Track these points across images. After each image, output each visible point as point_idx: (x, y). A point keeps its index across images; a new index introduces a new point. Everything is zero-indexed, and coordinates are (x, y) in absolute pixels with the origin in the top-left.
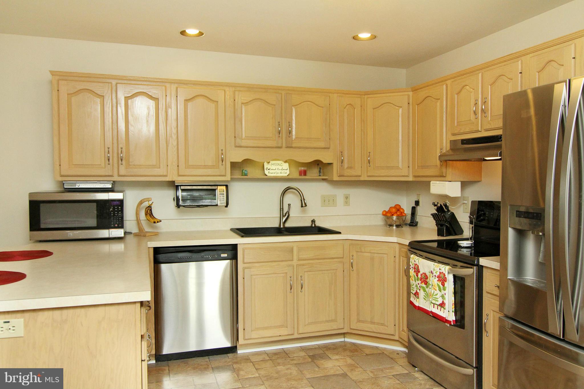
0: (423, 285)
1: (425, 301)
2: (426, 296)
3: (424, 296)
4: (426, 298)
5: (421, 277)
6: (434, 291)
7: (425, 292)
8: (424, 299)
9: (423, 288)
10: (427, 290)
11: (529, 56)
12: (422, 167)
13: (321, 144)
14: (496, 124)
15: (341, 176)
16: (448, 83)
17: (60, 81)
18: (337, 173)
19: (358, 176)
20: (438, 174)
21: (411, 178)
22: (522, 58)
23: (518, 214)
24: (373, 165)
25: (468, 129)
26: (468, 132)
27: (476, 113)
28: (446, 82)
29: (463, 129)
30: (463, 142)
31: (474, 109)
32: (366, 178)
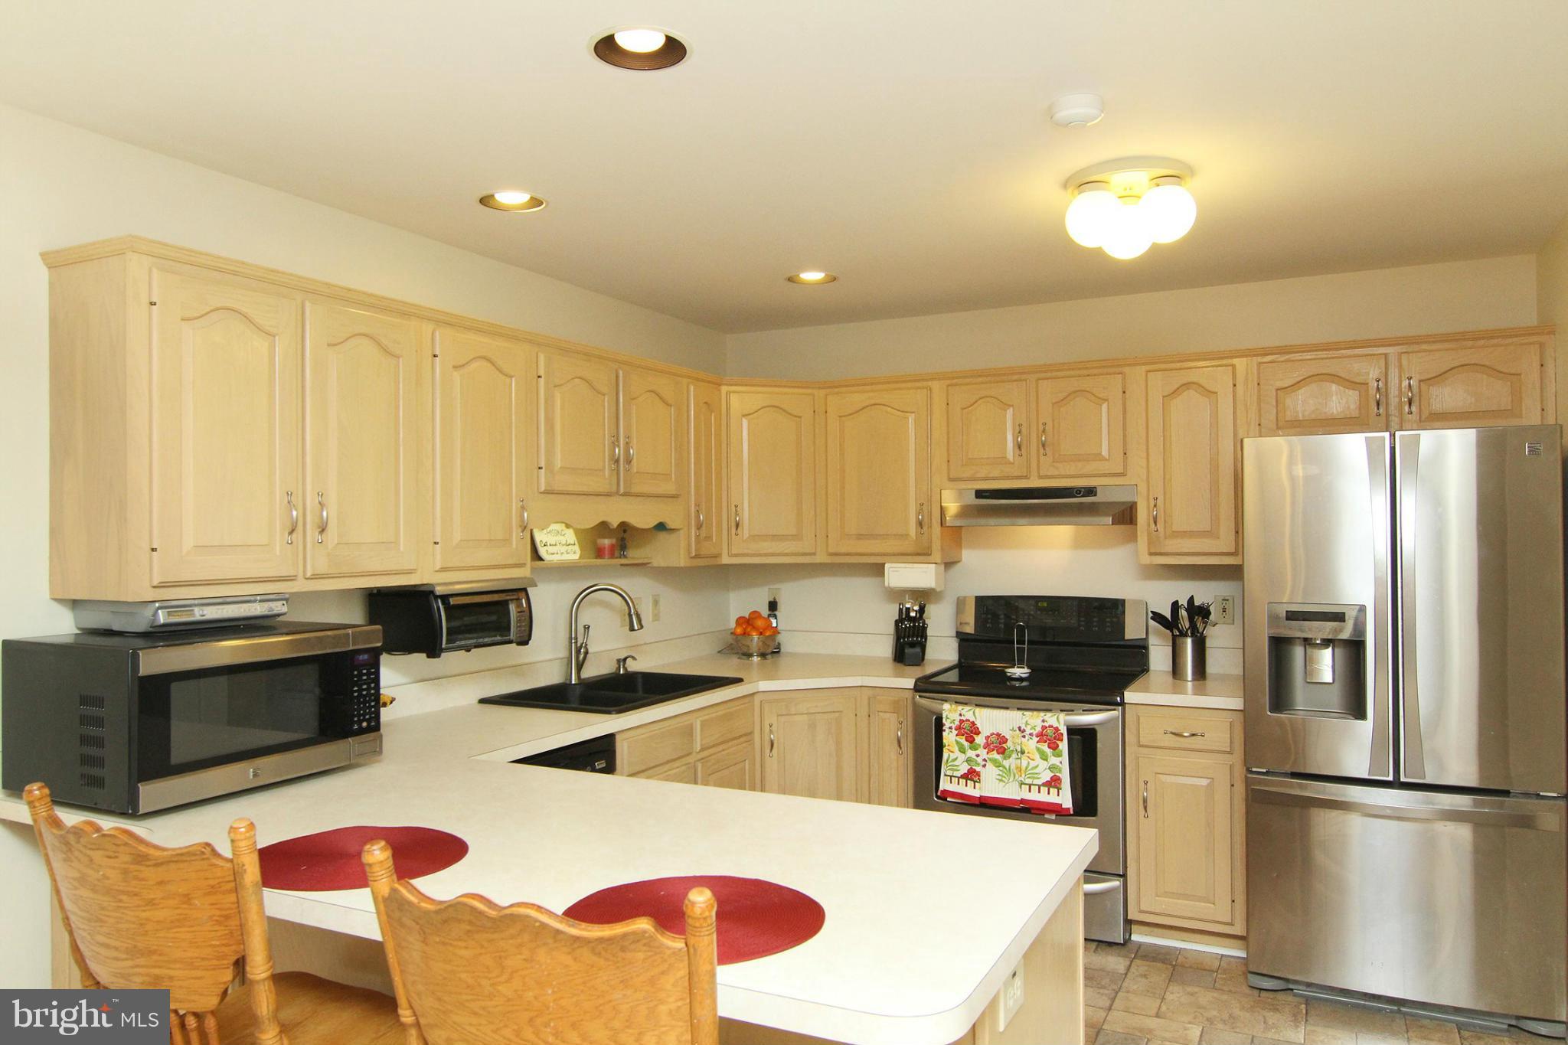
0: (994, 755)
1: (1002, 784)
2: (1004, 775)
3: (999, 775)
4: (1004, 779)
5: (987, 742)
6: (1029, 763)
7: (1001, 768)
8: (1001, 780)
9: (994, 761)
10: (1006, 763)
11: (1144, 368)
12: (860, 537)
13: (670, 488)
14: (1071, 469)
15: (697, 556)
16: (936, 386)
17: (155, 273)
18: (689, 552)
19: (717, 556)
20: (910, 550)
21: (821, 558)
22: (1126, 370)
23: (1292, 616)
24: (745, 531)
25: (995, 473)
26: (994, 479)
27: (1020, 447)
28: (930, 383)
29: (983, 473)
30: (980, 494)
31: (1015, 438)
32: (726, 560)
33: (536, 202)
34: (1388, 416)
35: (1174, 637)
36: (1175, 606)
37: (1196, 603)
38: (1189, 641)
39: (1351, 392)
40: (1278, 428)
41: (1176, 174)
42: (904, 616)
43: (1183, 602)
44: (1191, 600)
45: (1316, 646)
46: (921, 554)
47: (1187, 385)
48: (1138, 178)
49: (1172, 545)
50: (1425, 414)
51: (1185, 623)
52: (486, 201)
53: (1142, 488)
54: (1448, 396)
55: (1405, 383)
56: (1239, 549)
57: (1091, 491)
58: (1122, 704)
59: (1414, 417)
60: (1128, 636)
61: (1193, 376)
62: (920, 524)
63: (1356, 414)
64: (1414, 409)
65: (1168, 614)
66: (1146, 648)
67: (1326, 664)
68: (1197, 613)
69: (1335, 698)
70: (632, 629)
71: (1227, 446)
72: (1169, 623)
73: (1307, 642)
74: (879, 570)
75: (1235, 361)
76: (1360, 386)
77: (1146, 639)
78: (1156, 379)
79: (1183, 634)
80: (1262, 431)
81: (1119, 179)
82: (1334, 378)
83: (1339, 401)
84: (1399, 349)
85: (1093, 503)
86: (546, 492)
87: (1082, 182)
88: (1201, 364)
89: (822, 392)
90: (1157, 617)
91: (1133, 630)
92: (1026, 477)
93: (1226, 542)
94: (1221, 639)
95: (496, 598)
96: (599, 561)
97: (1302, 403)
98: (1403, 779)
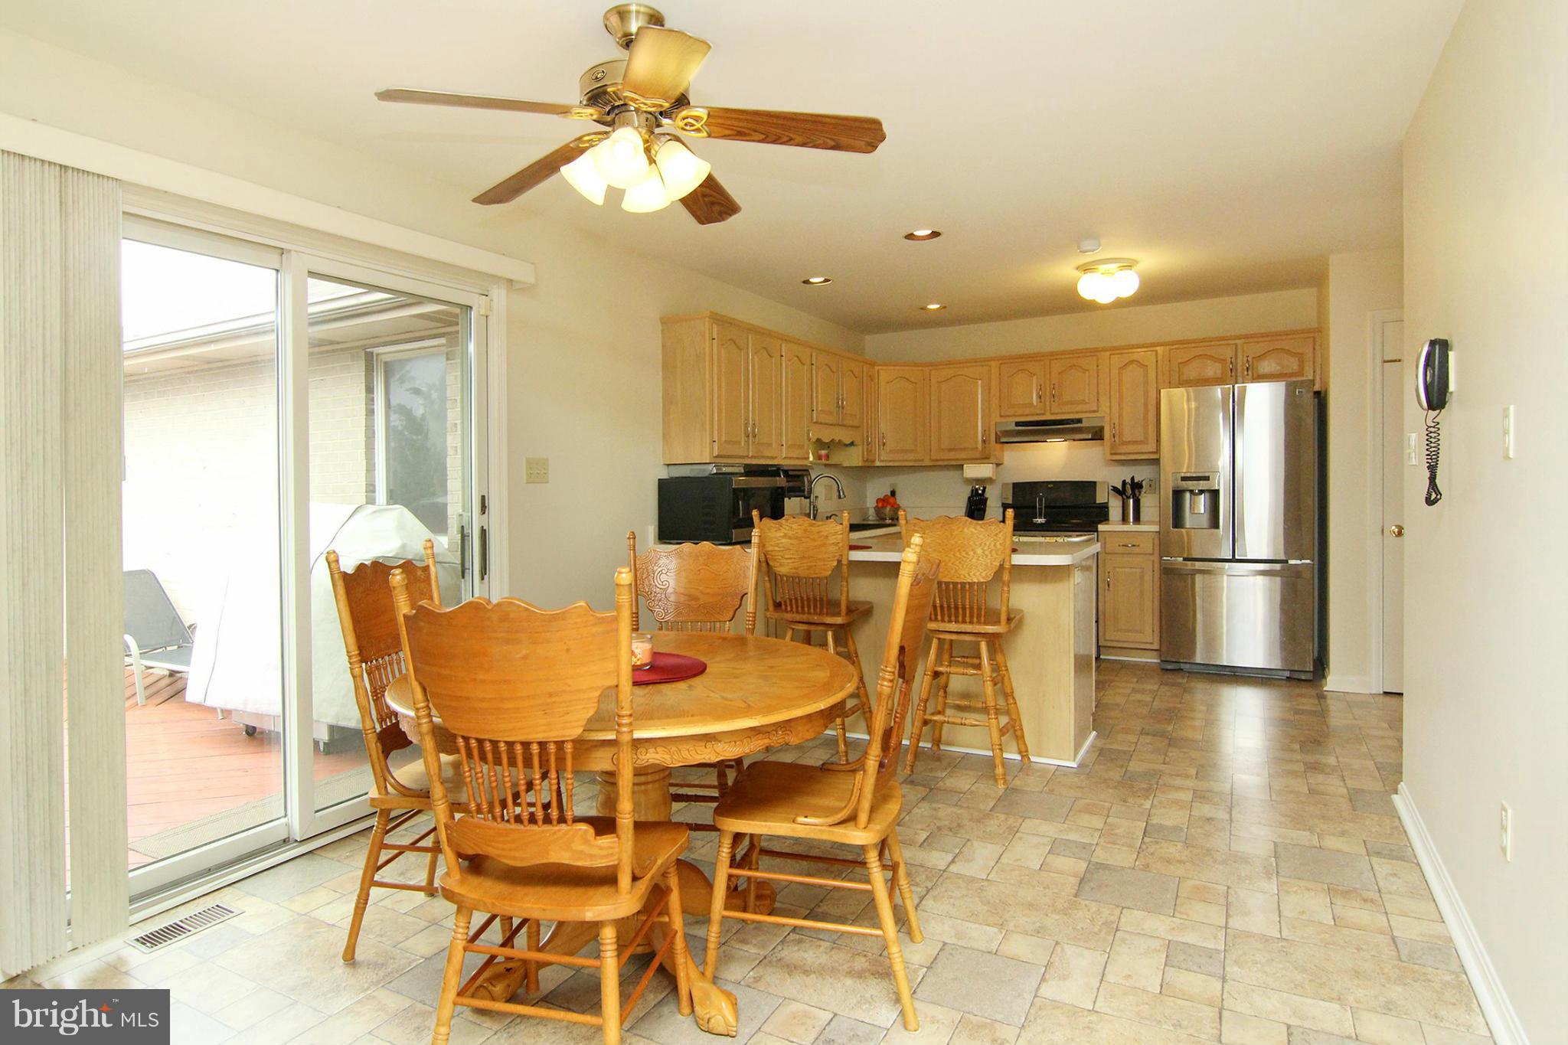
11: (1108, 353)
12: (950, 450)
13: (856, 423)
14: (1067, 408)
15: (867, 461)
16: (993, 363)
17: (715, 326)
18: (863, 457)
19: (874, 461)
20: (978, 456)
21: (927, 463)
22: (1098, 354)
23: (1184, 479)
24: (888, 448)
25: (1027, 412)
26: (1027, 415)
27: (1040, 397)
28: (989, 363)
29: (1020, 412)
30: (1018, 424)
31: (1038, 394)
32: (878, 464)
33: (826, 280)
34: (1236, 376)
35: (1123, 499)
36: (1124, 482)
37: (1136, 481)
38: (1131, 500)
39: (1217, 364)
40: (1180, 384)
41: (1129, 265)
42: (974, 492)
43: (1128, 480)
44: (1133, 479)
45: (1197, 494)
46: (984, 458)
47: (1132, 362)
48: (1113, 267)
49: (1124, 449)
50: (1255, 376)
51: (1129, 491)
52: (807, 282)
53: (1107, 419)
54: (1267, 366)
55: (1245, 359)
56: (1158, 451)
57: (1079, 421)
58: (1097, 531)
59: (1250, 377)
60: (1097, 502)
61: (1135, 357)
62: (984, 442)
63: (1220, 376)
64: (1250, 373)
65: (1120, 487)
66: (1107, 508)
67: (1202, 503)
68: (1137, 486)
69: (1205, 521)
70: (840, 497)
71: (1153, 394)
72: (1120, 492)
73: (1192, 492)
74: (961, 467)
75: (1158, 348)
76: (1222, 361)
77: (1107, 503)
78: (1115, 358)
79: (1128, 498)
80: (1170, 385)
81: (1102, 268)
82: (1211, 357)
83: (1212, 370)
84: (1243, 341)
85: (1080, 428)
86: (816, 422)
87: (1086, 268)
88: (1139, 350)
89: (927, 369)
90: (1115, 489)
91: (1100, 499)
92: (1043, 414)
93: (1151, 447)
94: (1148, 501)
95: (800, 473)
96: (819, 461)
97: (1191, 371)
98: (1237, 557)
